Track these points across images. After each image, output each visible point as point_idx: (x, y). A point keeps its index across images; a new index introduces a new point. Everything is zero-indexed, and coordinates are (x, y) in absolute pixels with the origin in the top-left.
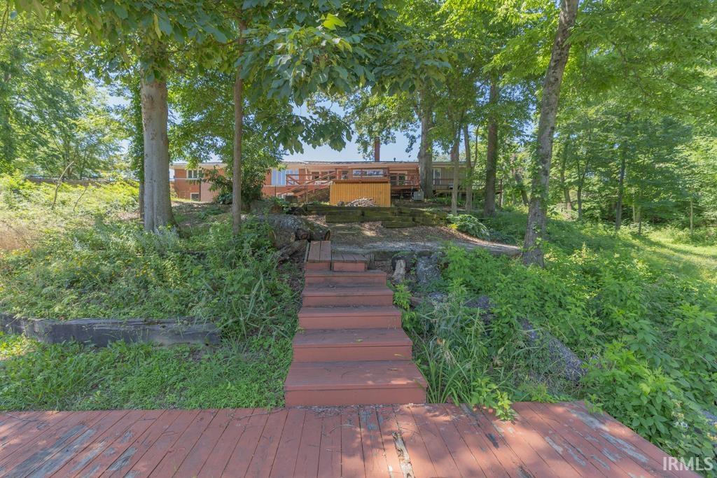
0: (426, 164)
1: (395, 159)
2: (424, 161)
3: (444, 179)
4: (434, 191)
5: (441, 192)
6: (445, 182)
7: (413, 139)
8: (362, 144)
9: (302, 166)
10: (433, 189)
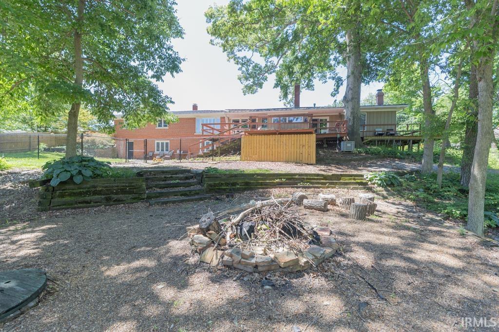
0: (353, 109)
1: (315, 105)
2: (350, 105)
3: (370, 125)
4: (362, 139)
5: (370, 139)
6: (371, 128)
7: (339, 81)
8: (281, 88)
9: (223, 114)
10: (361, 136)
